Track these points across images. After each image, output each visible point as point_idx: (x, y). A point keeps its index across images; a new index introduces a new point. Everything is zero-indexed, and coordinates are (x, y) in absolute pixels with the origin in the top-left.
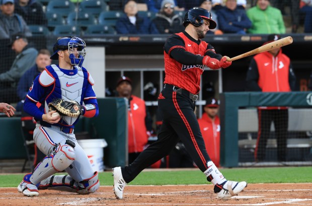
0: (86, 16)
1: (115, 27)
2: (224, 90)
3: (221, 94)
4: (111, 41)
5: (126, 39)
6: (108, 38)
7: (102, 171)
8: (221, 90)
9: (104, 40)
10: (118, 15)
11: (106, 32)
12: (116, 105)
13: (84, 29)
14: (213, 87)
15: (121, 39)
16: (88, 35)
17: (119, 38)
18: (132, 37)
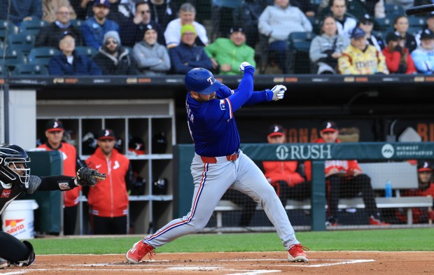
0: (14, 53)
1: (47, 66)
2: (178, 141)
3: (174, 147)
4: (43, 83)
5: (61, 81)
6: (40, 80)
7: (33, 238)
8: (174, 142)
9: (35, 82)
10: (52, 52)
11: (38, 73)
12: (49, 158)
13: (12, 68)
14: (165, 138)
15: (55, 81)
16: (16, 76)
17: (53, 79)
18: (68, 78)
